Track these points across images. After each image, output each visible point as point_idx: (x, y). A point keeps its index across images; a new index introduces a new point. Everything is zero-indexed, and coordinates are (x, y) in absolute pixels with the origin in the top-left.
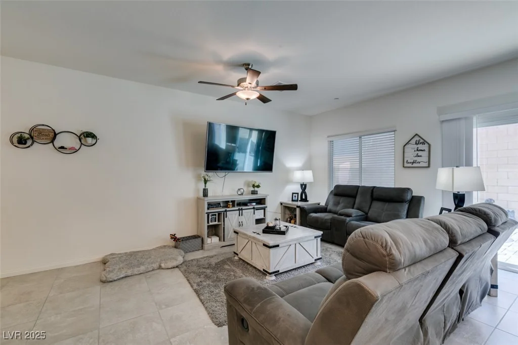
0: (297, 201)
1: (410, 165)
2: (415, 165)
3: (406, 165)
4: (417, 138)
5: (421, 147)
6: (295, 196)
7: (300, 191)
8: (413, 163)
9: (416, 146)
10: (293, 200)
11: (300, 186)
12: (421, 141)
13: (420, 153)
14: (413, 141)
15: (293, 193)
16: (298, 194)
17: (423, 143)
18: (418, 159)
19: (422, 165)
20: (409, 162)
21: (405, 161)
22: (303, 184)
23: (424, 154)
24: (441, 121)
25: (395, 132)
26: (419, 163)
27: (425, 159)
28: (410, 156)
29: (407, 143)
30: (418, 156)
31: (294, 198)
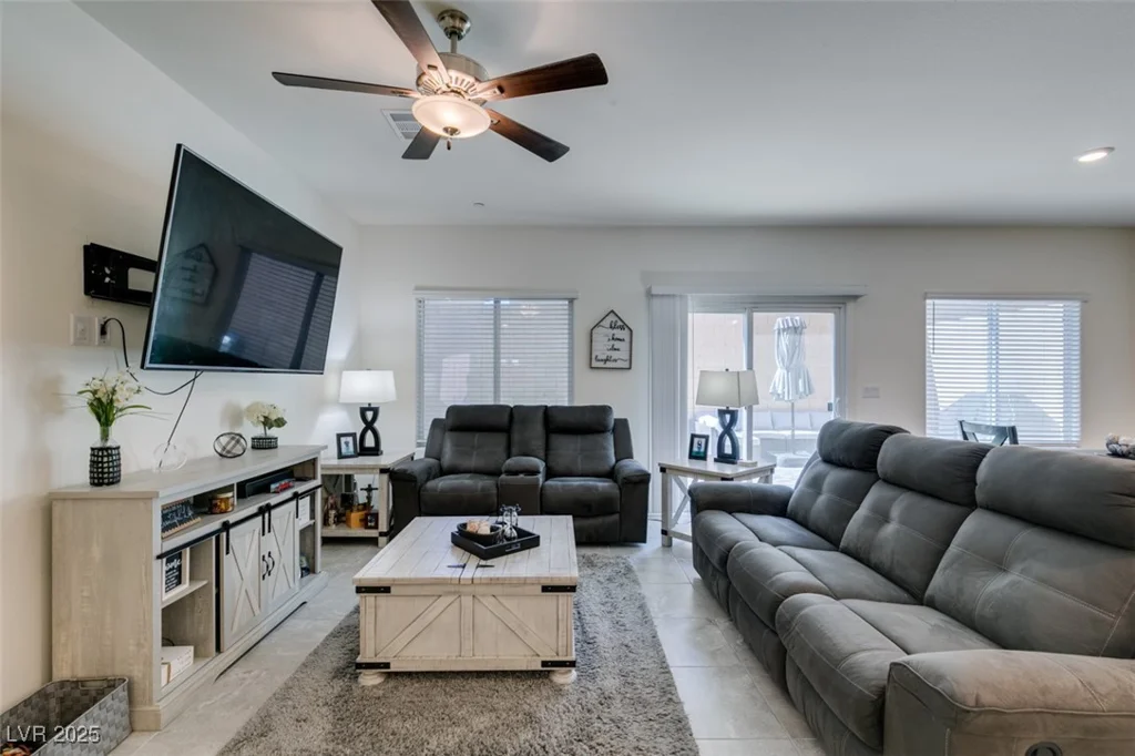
1: (601, 364)
2: (609, 365)
3: (595, 364)
4: (612, 318)
5: (619, 333)
6: (347, 443)
8: (606, 361)
9: (610, 332)
12: (620, 323)
13: (617, 344)
14: (607, 323)
15: (339, 436)
16: (354, 435)
17: (622, 328)
18: (615, 355)
19: (619, 364)
20: (599, 358)
21: (593, 357)
22: (370, 409)
23: (623, 346)
24: (650, 295)
25: (571, 301)
26: (616, 361)
27: (624, 354)
28: (601, 349)
29: (597, 325)
30: (613, 348)
31: (344, 450)
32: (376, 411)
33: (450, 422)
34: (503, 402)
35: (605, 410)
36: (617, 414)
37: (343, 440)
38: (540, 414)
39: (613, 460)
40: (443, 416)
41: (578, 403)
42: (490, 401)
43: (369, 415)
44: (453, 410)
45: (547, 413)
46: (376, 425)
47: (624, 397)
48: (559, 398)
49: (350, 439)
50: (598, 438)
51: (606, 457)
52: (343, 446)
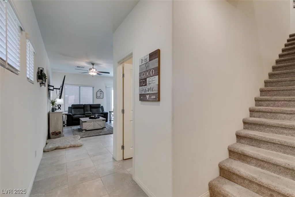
2: (100, 98)
3: (97, 97)
4: (100, 90)
5: (101, 93)
9: (100, 93)
13: (101, 94)
14: (99, 91)
17: (102, 92)
18: (101, 96)
19: (101, 98)
22: (59, 105)
23: (102, 95)
24: (106, 87)
25: (93, 87)
28: (98, 95)
29: (98, 91)
30: (100, 95)
32: (60, 105)
33: (73, 107)
34: (81, 103)
35: (100, 105)
36: (101, 105)
38: (89, 105)
39: (101, 112)
40: (71, 106)
41: (94, 104)
42: (78, 104)
43: (59, 106)
44: (72, 105)
45: (90, 105)
46: (60, 108)
47: (102, 103)
48: (91, 103)
50: (99, 109)
51: (100, 111)
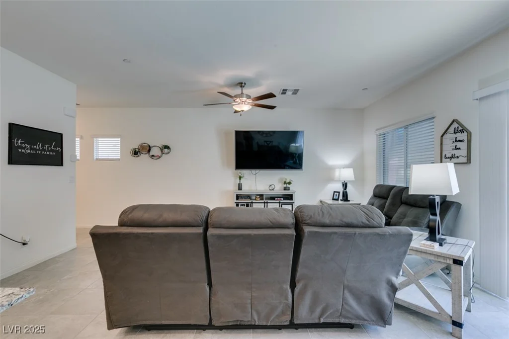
0: (338, 200)
1: (449, 161)
3: (444, 161)
4: (455, 125)
5: (460, 136)
6: (336, 195)
7: (341, 190)
8: (452, 158)
9: (454, 136)
10: (333, 199)
11: (341, 185)
12: (460, 128)
13: (459, 145)
14: (451, 130)
15: (335, 192)
16: (339, 192)
17: (462, 131)
18: (457, 153)
19: (461, 160)
20: (447, 156)
21: (443, 156)
22: (345, 183)
23: (463, 146)
24: (477, 100)
26: (458, 157)
27: (463, 152)
28: (448, 149)
29: (445, 132)
30: (457, 148)
31: (335, 197)
37: (335, 193)
49: (338, 194)
52: (335, 195)
